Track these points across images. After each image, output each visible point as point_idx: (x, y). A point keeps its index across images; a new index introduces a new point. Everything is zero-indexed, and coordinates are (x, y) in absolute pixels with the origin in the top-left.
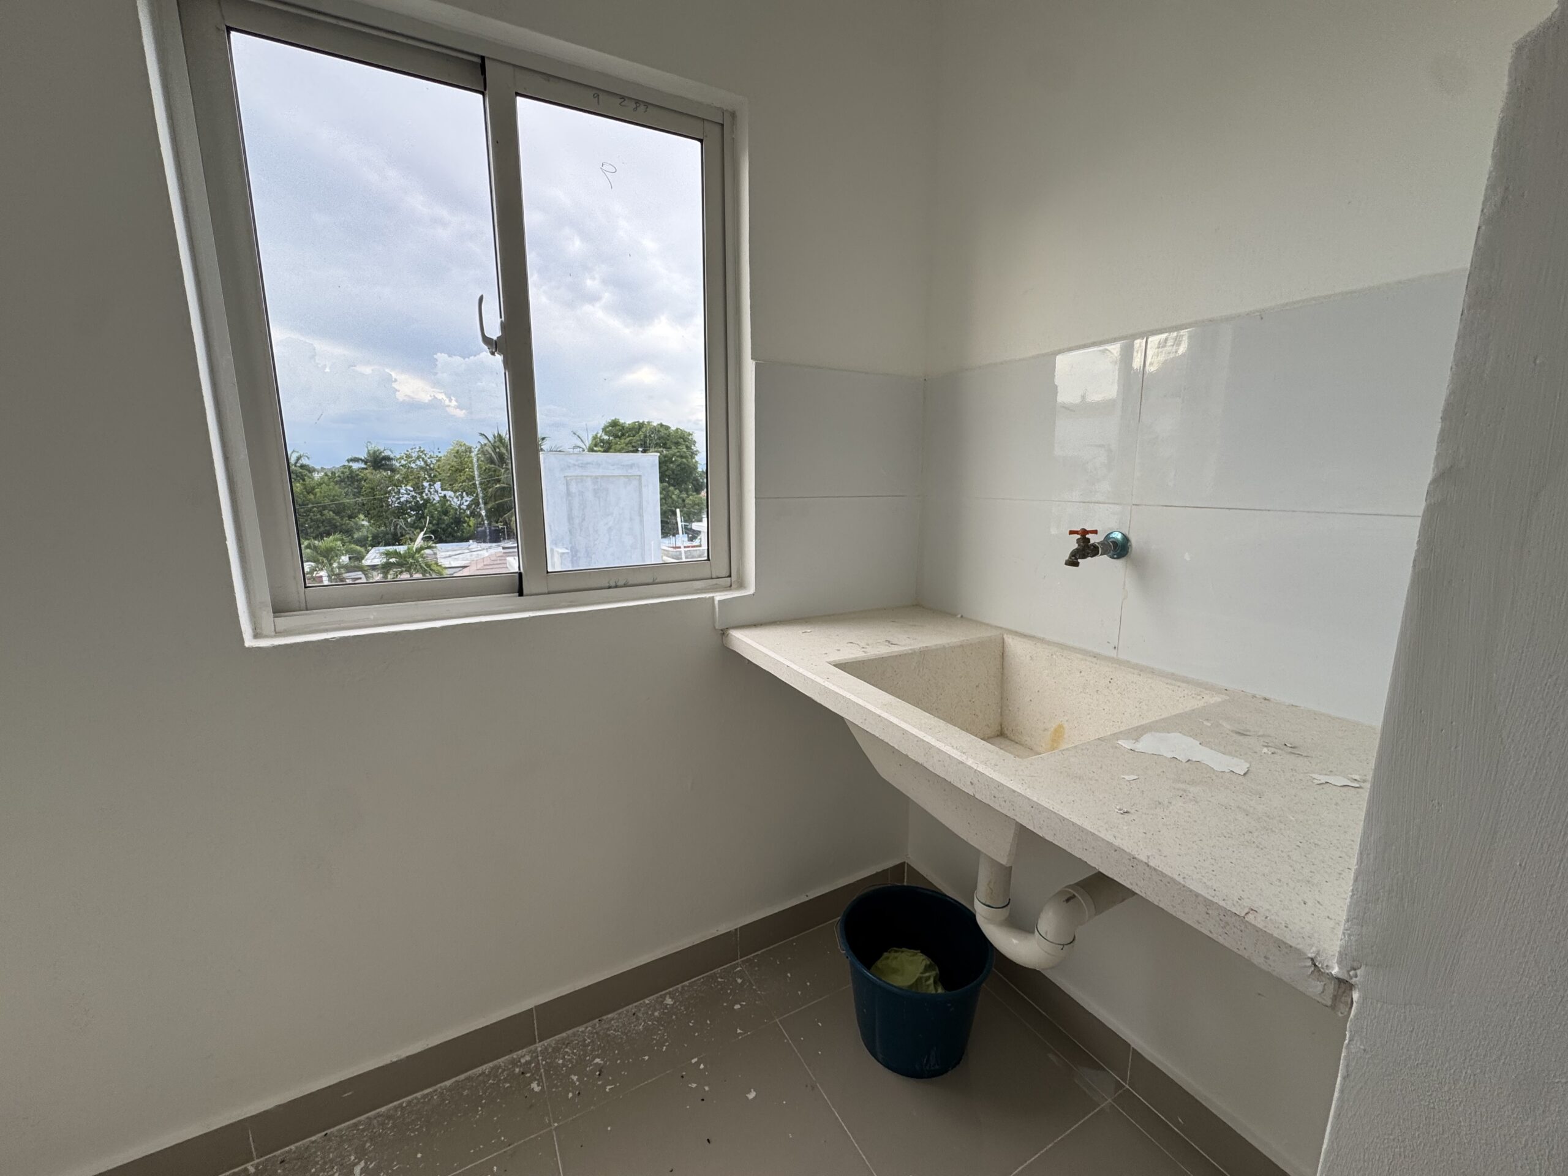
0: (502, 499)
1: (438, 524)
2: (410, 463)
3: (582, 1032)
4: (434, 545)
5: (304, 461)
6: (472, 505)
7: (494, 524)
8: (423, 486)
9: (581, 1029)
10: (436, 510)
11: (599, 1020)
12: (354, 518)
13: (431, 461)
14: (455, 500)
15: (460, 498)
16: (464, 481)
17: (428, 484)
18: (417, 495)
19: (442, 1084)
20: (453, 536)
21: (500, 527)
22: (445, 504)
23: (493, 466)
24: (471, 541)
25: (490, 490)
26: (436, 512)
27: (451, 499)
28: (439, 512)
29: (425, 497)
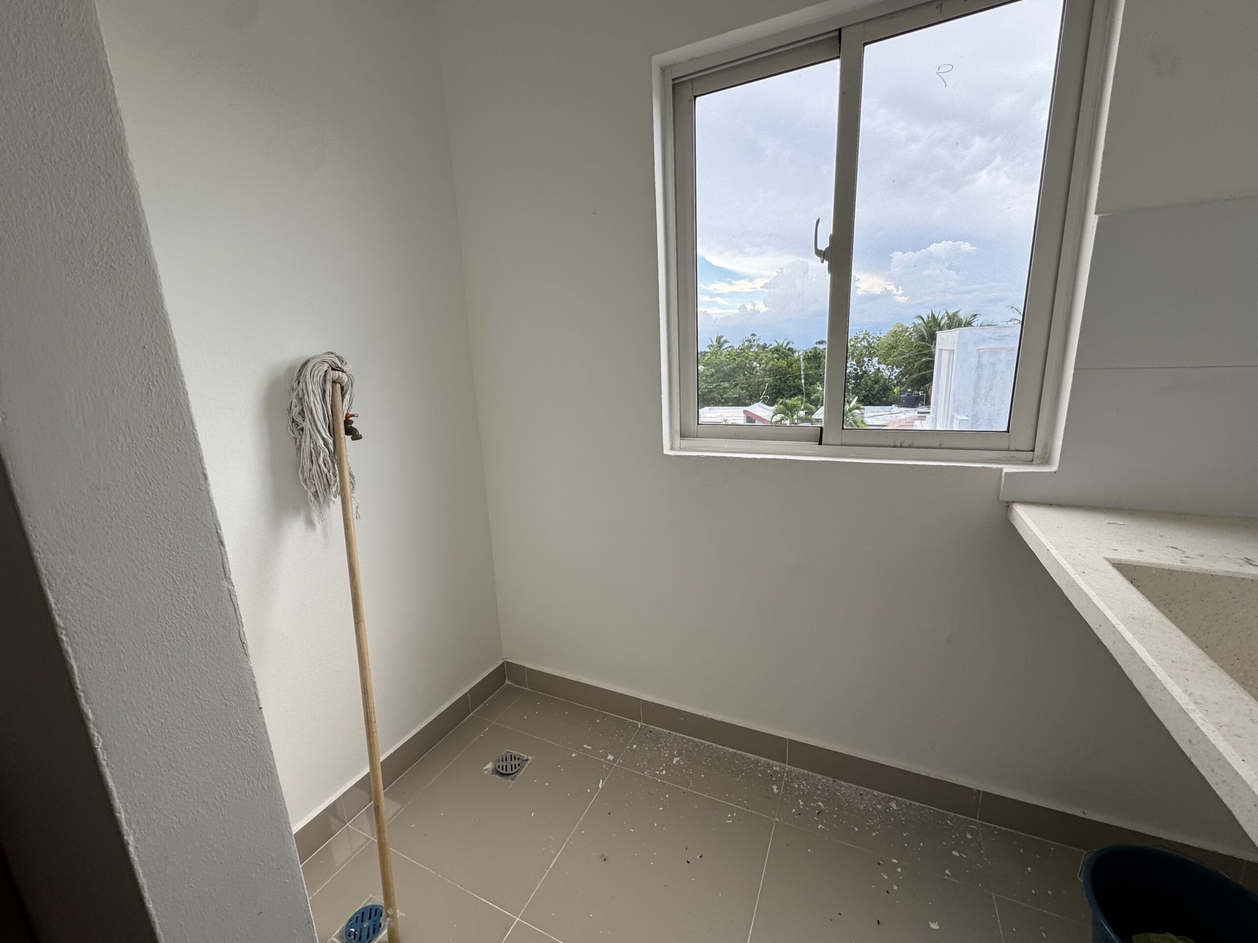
0: (925, 371)
1: (870, 390)
2: (857, 344)
3: (819, 779)
4: (862, 407)
5: (791, 346)
6: (900, 375)
7: (916, 392)
8: (864, 361)
9: (819, 776)
10: (870, 379)
11: (834, 780)
12: (814, 385)
13: (873, 341)
14: (887, 371)
15: (890, 370)
16: (896, 356)
17: (868, 359)
18: (858, 368)
19: (728, 749)
20: (880, 401)
21: (920, 394)
22: (878, 375)
23: (923, 343)
24: (893, 405)
25: (917, 363)
26: (870, 381)
27: (883, 371)
28: (872, 381)
29: (864, 369)
